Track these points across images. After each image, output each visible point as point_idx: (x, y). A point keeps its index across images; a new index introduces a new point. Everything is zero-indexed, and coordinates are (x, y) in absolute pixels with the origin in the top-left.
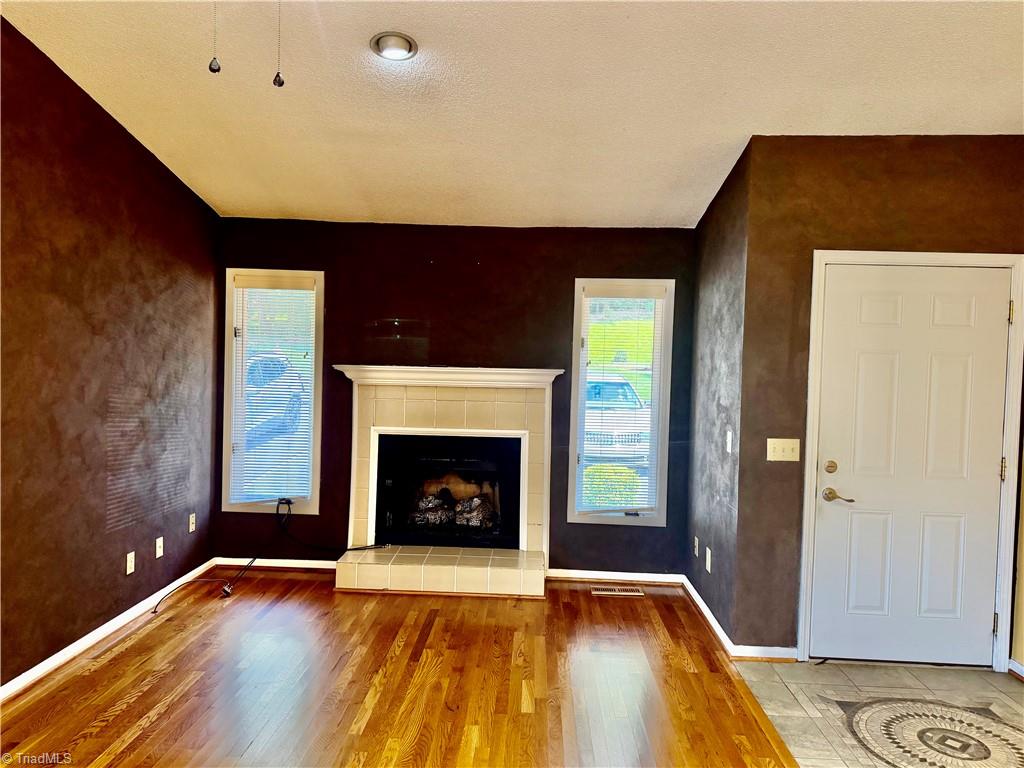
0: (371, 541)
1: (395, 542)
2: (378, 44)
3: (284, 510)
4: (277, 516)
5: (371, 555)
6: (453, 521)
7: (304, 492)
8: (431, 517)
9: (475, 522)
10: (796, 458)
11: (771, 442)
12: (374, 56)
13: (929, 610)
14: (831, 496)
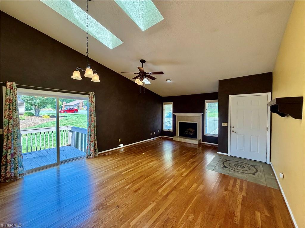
0: (178, 135)
1: (181, 136)
2: (166, 80)
3: (169, 131)
4: (168, 131)
5: (178, 137)
6: (189, 134)
7: (171, 129)
8: (186, 133)
9: (192, 134)
10: (227, 126)
11: (223, 123)
12: (166, 81)
13: (252, 151)
14: (233, 132)
